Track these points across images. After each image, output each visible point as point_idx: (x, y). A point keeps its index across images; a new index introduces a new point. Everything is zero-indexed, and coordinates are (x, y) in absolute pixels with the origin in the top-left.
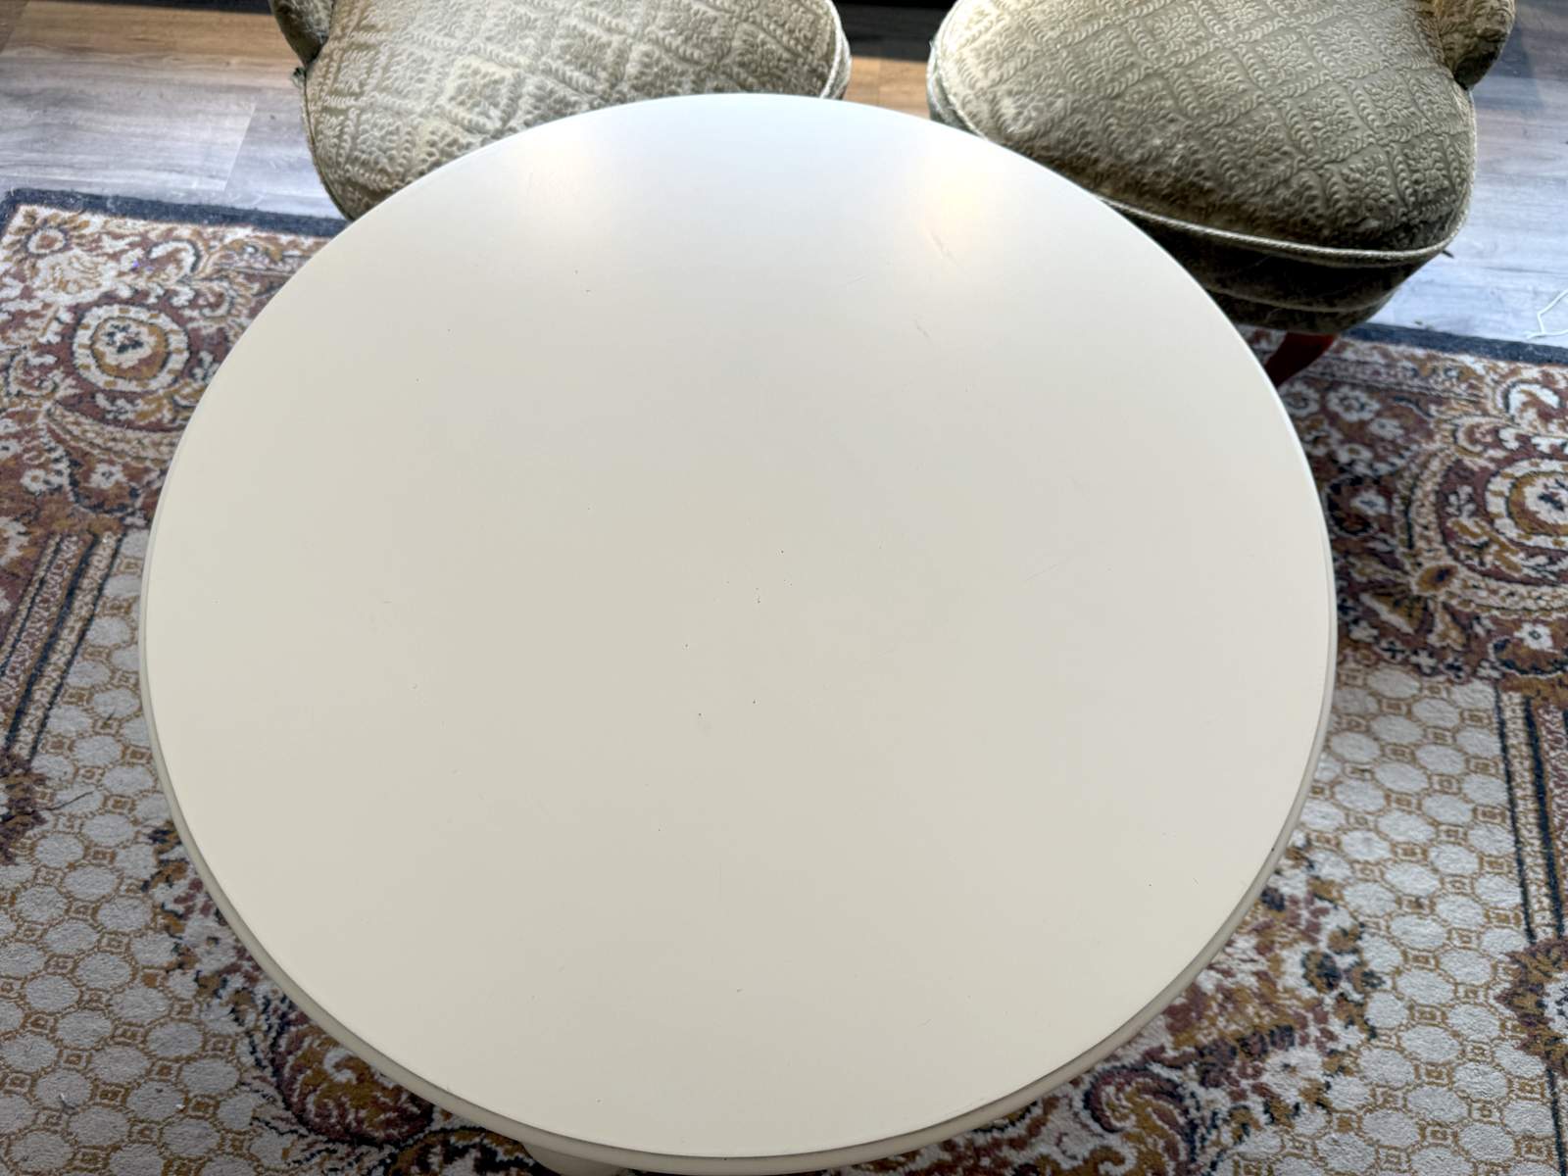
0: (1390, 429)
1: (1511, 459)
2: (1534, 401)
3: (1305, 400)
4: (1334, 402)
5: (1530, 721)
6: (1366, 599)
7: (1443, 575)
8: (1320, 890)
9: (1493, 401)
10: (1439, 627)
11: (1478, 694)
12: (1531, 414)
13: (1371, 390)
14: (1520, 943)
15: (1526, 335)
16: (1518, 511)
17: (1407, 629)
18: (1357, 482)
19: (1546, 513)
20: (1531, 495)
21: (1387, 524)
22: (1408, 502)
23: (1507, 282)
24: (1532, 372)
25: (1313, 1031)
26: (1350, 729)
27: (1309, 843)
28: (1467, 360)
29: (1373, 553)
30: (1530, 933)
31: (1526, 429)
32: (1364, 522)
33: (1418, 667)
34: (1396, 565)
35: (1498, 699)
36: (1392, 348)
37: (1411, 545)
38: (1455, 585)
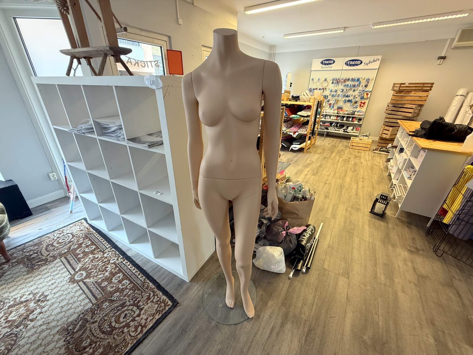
0: (36, 248)
1: (56, 240)
2: (58, 233)
3: (19, 253)
4: (25, 251)
5: (66, 258)
6: (36, 264)
7: (48, 255)
8: (35, 294)
9: (52, 237)
10: (49, 259)
11: (58, 260)
12: (58, 235)
13: (31, 246)
14: (70, 276)
15: (56, 229)
16: (58, 243)
17: (43, 262)
18: (31, 255)
19: (63, 241)
20: (60, 241)
21: (38, 255)
22: (40, 252)
23: (51, 227)
24: (58, 231)
25: (37, 307)
26: (36, 276)
27: (31, 291)
28: (47, 236)
29: (36, 259)
30: (71, 274)
31: (57, 236)
32: (34, 258)
33: (47, 264)
34: (40, 258)
35: (60, 260)
36: (34, 241)
37: (42, 255)
38: (51, 254)
